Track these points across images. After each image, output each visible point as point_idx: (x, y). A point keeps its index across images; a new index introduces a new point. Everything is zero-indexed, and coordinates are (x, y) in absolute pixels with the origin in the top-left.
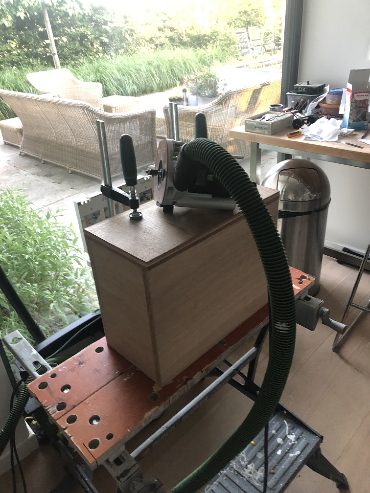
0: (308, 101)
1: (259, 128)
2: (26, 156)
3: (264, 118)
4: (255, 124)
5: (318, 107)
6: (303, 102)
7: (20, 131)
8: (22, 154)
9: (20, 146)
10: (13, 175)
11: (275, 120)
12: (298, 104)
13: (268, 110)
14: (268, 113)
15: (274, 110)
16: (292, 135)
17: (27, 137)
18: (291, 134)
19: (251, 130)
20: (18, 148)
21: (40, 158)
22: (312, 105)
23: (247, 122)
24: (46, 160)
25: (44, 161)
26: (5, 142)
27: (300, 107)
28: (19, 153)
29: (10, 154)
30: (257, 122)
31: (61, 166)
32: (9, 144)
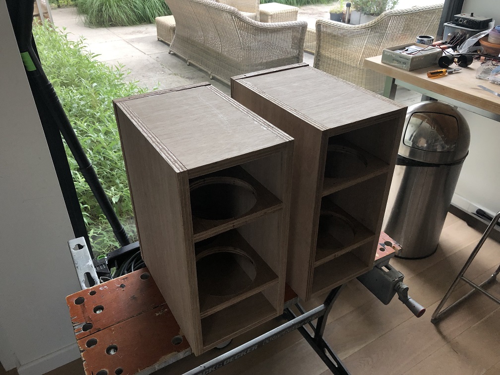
0: (468, 36)
1: (397, 61)
2: (174, 54)
3: (407, 50)
4: (394, 56)
5: (478, 44)
6: (462, 36)
7: (173, 29)
8: (171, 53)
9: (171, 44)
10: (158, 73)
11: (419, 54)
12: (455, 37)
13: (415, 41)
14: (414, 44)
15: (422, 42)
16: (433, 75)
17: (177, 37)
18: (432, 73)
19: (388, 62)
20: (168, 45)
21: (187, 59)
22: (471, 41)
23: (386, 53)
24: (192, 62)
25: (189, 63)
26: (159, 39)
27: (456, 42)
28: (169, 51)
29: (161, 52)
30: (396, 54)
31: (203, 71)
32: (162, 41)
